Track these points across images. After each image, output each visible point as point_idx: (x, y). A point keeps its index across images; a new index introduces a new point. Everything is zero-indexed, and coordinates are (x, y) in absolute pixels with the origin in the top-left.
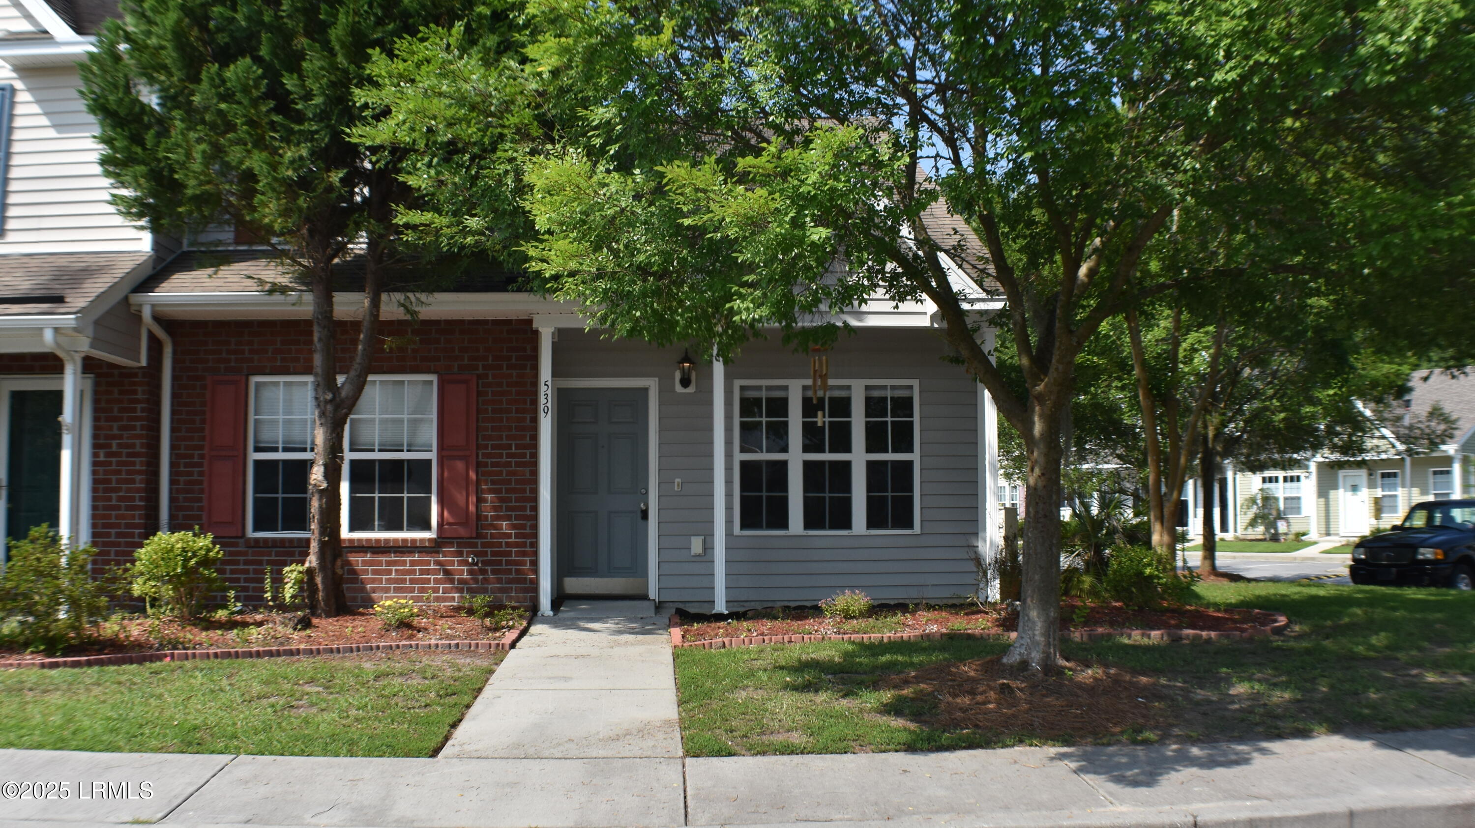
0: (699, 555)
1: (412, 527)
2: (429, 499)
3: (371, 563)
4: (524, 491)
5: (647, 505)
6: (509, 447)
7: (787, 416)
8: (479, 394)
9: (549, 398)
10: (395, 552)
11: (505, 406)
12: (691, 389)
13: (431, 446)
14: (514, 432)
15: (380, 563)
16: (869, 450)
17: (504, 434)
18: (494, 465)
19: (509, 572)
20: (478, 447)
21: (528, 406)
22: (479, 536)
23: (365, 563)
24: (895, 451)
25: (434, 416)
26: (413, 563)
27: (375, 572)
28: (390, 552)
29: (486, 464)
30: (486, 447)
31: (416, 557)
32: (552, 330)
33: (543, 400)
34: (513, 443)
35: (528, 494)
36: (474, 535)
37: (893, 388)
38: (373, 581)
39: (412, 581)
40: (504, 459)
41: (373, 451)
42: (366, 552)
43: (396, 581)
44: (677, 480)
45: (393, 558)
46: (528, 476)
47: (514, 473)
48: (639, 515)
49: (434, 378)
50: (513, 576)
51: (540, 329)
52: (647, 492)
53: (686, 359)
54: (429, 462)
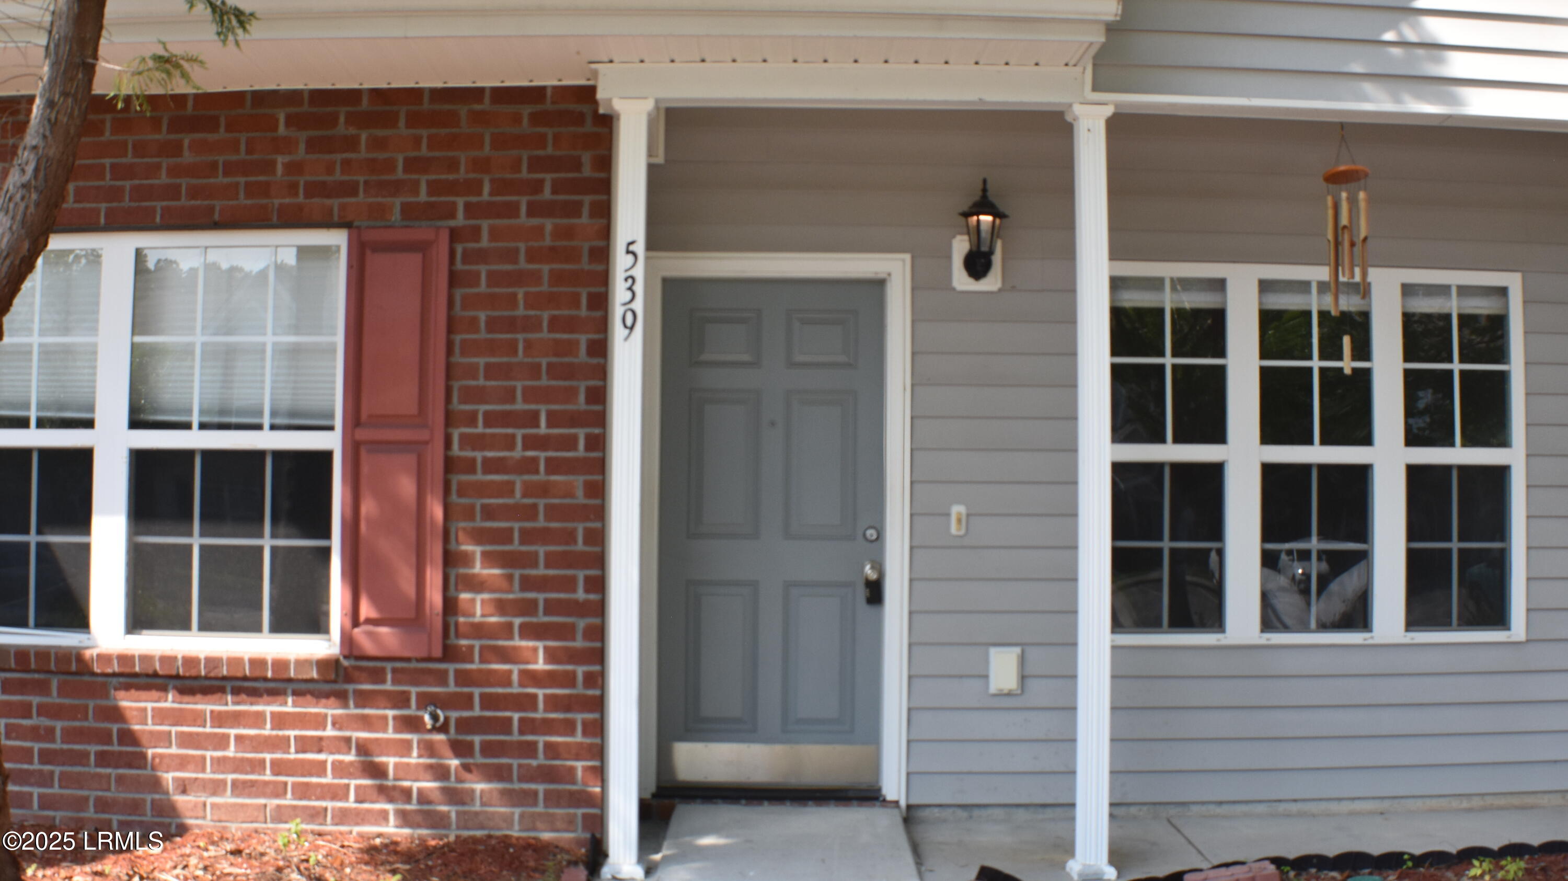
0: (1009, 694)
1: (281, 625)
2: (326, 553)
3: (177, 718)
4: (570, 536)
5: (879, 568)
6: (532, 419)
7: (1222, 353)
8: (454, 279)
9: (639, 288)
10: (236, 691)
11: (521, 311)
12: (991, 283)
13: (332, 416)
14: (544, 382)
15: (197, 718)
16: (1412, 439)
17: (519, 385)
18: (491, 466)
19: (529, 750)
20: (450, 419)
21: (584, 312)
22: (450, 653)
23: (161, 716)
24: (1470, 441)
25: (339, 339)
26: (280, 721)
27: (187, 740)
28: (222, 690)
29: (470, 466)
30: (471, 419)
31: (289, 706)
32: (649, 105)
33: (620, 293)
34: (543, 410)
35: (580, 546)
36: (437, 652)
37: (1464, 291)
38: (182, 763)
39: (279, 767)
40: (518, 453)
41: (187, 426)
42: (164, 689)
43: (238, 765)
44: (958, 509)
45: (230, 705)
46: (580, 498)
47: (543, 490)
48: (861, 593)
49: (338, 239)
50: (540, 760)
51: (619, 105)
52: (880, 537)
53: (984, 205)
54: (326, 457)
